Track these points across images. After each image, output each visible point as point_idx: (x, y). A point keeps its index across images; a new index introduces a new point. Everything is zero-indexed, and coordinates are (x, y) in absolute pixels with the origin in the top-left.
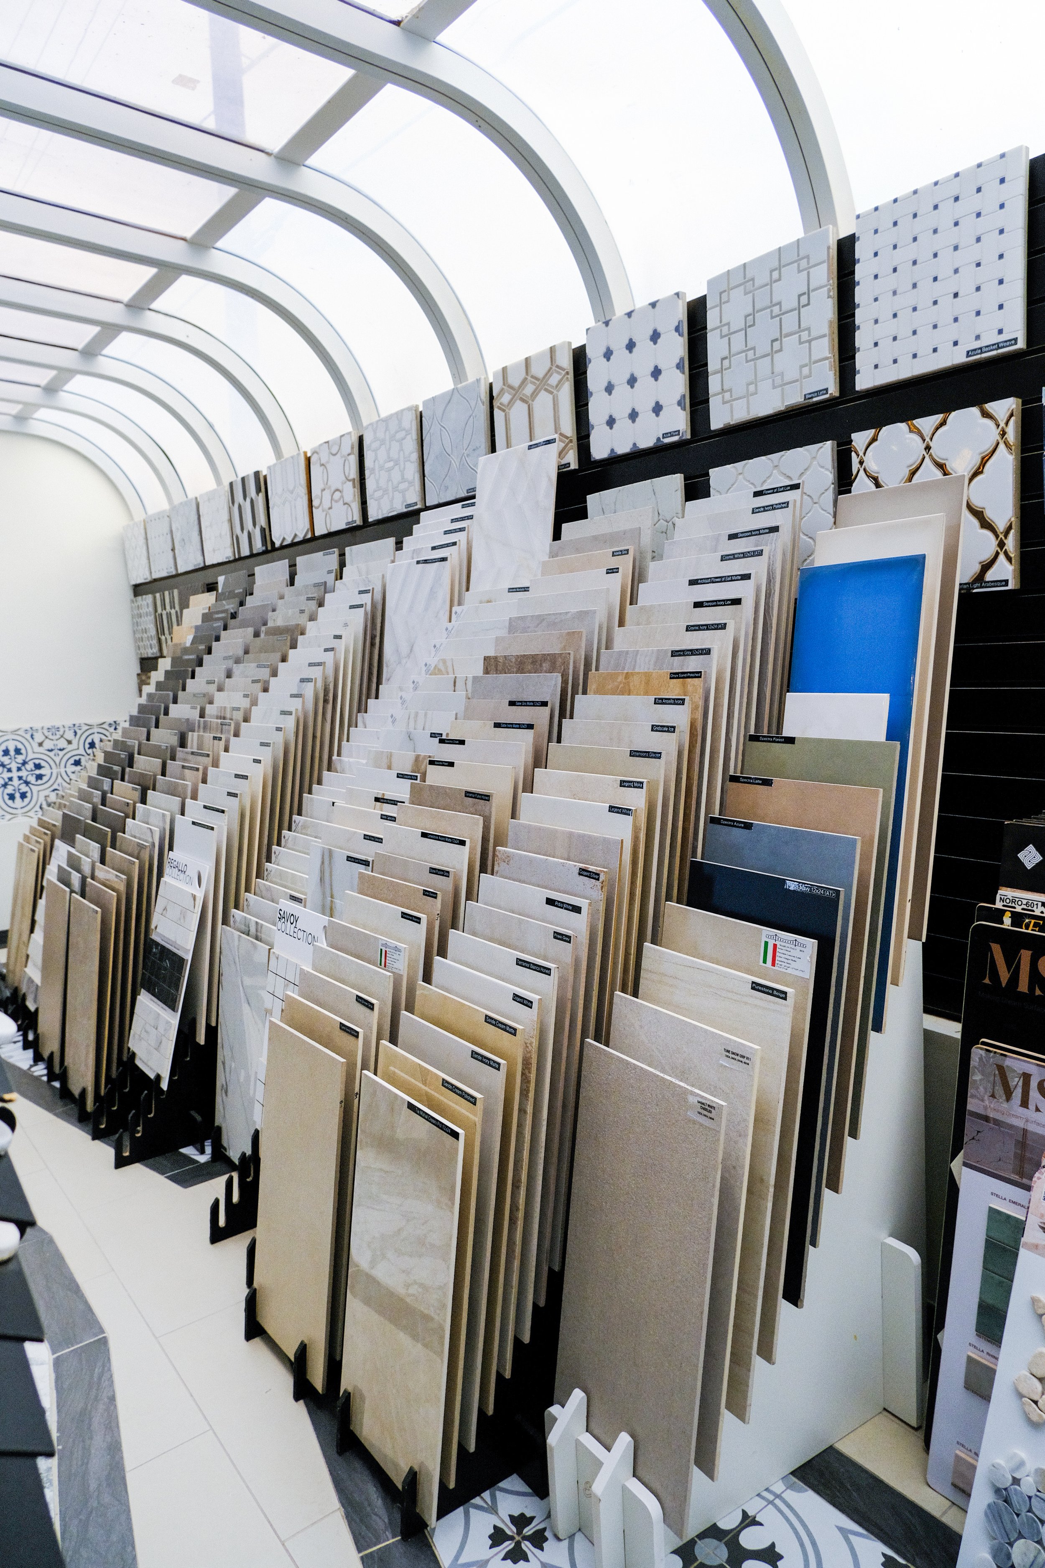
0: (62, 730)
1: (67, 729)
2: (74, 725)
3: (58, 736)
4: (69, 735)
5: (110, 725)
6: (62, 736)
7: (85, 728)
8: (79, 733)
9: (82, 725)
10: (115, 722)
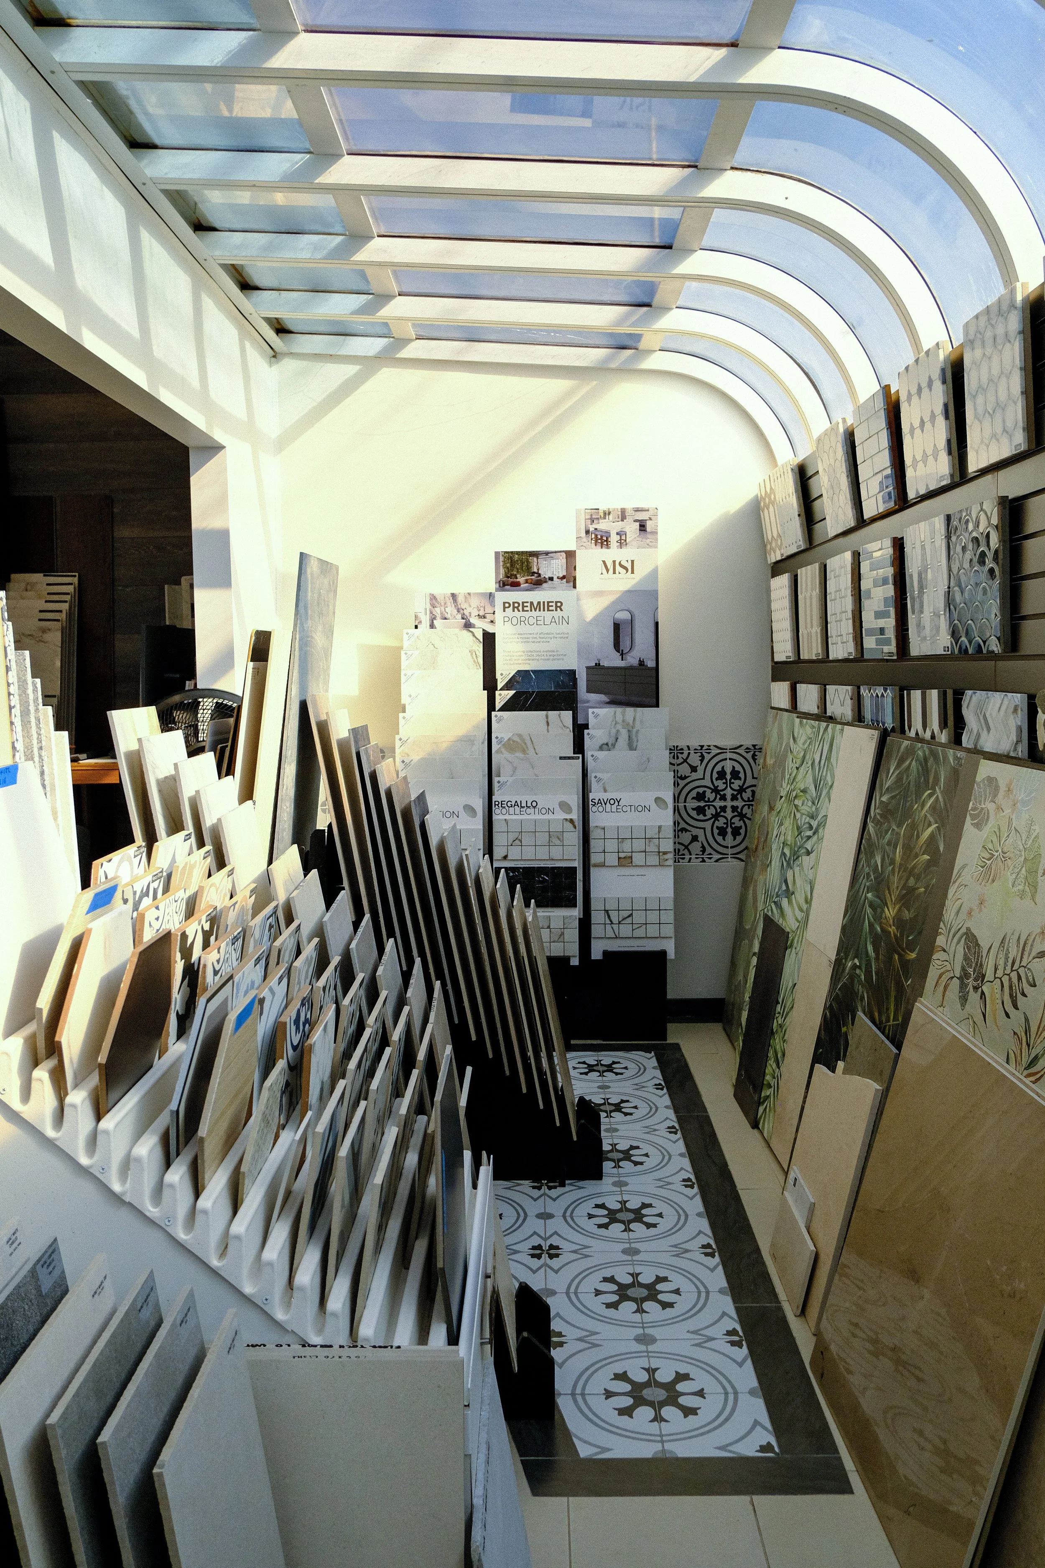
0: (686, 752)
1: (692, 752)
2: (702, 747)
3: (681, 760)
4: (694, 760)
5: (748, 750)
6: (685, 761)
7: (715, 751)
8: (707, 757)
9: (712, 748)
10: (754, 746)
